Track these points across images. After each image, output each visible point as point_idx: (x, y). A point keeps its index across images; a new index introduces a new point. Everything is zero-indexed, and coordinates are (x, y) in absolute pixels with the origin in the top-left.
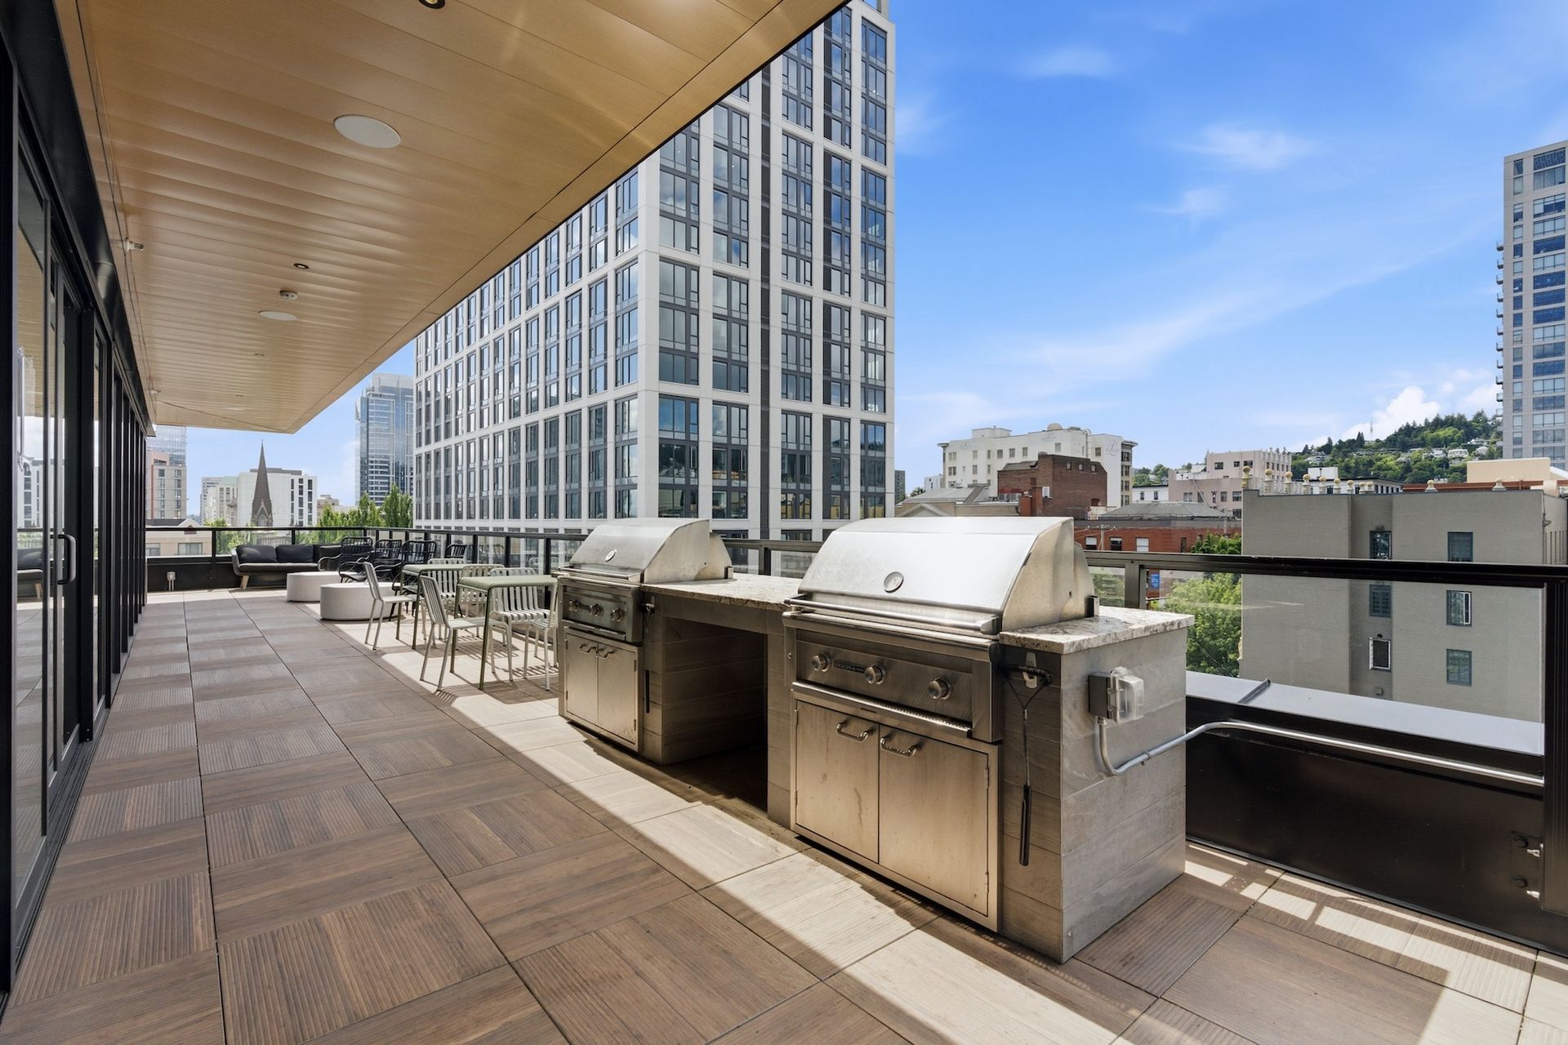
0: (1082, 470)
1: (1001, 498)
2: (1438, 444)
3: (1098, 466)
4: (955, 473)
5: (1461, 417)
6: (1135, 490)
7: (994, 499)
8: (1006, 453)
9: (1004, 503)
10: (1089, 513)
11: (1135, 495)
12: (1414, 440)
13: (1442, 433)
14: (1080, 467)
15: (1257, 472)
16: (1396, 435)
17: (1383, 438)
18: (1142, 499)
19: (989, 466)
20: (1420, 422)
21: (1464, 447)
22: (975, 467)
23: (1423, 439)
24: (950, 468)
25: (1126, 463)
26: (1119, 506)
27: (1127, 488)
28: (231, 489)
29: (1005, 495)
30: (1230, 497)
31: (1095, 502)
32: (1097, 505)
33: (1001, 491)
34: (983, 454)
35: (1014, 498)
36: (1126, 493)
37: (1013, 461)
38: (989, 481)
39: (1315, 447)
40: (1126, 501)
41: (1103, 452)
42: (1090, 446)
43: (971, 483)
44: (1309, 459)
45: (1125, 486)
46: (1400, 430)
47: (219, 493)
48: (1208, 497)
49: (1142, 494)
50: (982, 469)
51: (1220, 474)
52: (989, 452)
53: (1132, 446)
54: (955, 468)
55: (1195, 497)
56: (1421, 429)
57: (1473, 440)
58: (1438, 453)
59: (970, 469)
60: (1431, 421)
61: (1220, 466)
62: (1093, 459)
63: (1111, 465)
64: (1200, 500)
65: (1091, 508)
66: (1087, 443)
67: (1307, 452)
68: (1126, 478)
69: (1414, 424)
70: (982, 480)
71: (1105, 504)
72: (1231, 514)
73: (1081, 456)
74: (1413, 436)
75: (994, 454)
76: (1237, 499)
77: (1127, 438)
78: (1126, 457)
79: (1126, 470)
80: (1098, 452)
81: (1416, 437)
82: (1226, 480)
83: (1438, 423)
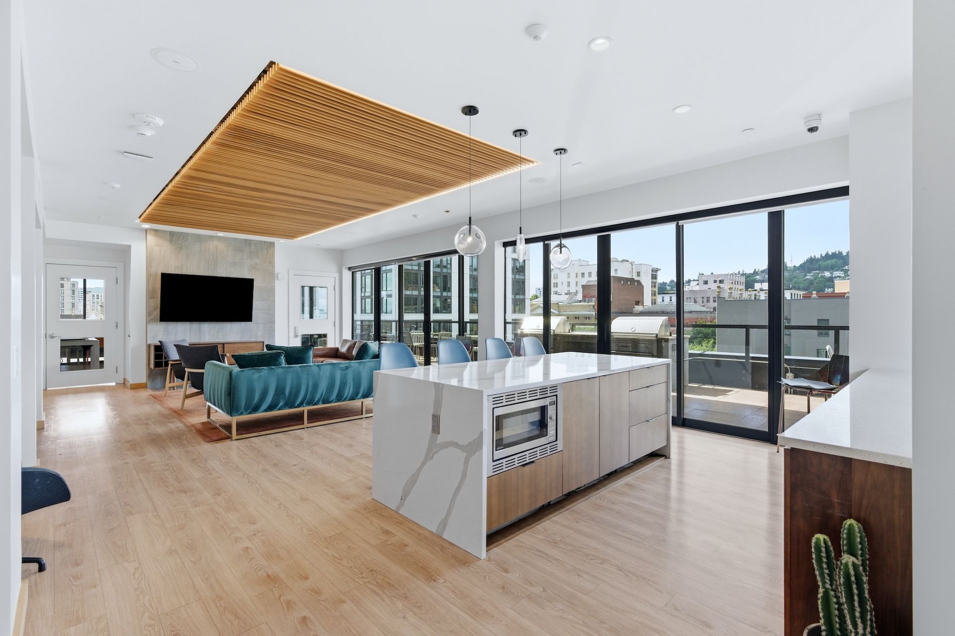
0: (630, 285)
1: (585, 301)
2: (827, 269)
3: (639, 282)
4: (557, 287)
5: (840, 253)
6: (659, 295)
7: (580, 301)
8: (586, 275)
9: (586, 304)
10: (634, 309)
11: (659, 298)
12: (815, 266)
13: (830, 262)
14: (629, 283)
15: (726, 286)
16: (805, 263)
17: (797, 265)
18: (663, 301)
19: (577, 282)
20: (818, 256)
21: (842, 271)
22: (569, 283)
23: (820, 266)
24: (554, 283)
25: (654, 280)
26: (650, 306)
27: (655, 295)
28: (100, 296)
29: (587, 299)
30: (711, 300)
31: (637, 303)
32: (638, 305)
33: (584, 297)
34: (573, 275)
35: (591, 301)
36: (654, 298)
37: (590, 279)
38: (577, 291)
39: (760, 270)
40: (654, 302)
41: (642, 274)
42: (634, 270)
43: (567, 292)
44: (757, 277)
45: (654, 294)
46: (807, 260)
47: (91, 298)
48: (700, 300)
49: (663, 298)
50: (573, 284)
51: (706, 287)
52: (577, 274)
53: (657, 271)
54: (557, 283)
55: (693, 300)
56: (818, 260)
57: (846, 267)
58: (827, 274)
59: (566, 284)
60: (824, 255)
61: (706, 283)
62: (636, 278)
63: (646, 282)
64: (695, 302)
65: (636, 306)
66: (632, 269)
67: (755, 273)
68: (654, 289)
69: (815, 257)
70: (573, 290)
71: (643, 304)
72: (712, 310)
73: (629, 277)
74: (814, 263)
75: (580, 275)
76: (714, 301)
77: (655, 266)
78: (654, 277)
79: (654, 285)
80: (639, 274)
81: (816, 264)
82: (710, 290)
83: (827, 257)
